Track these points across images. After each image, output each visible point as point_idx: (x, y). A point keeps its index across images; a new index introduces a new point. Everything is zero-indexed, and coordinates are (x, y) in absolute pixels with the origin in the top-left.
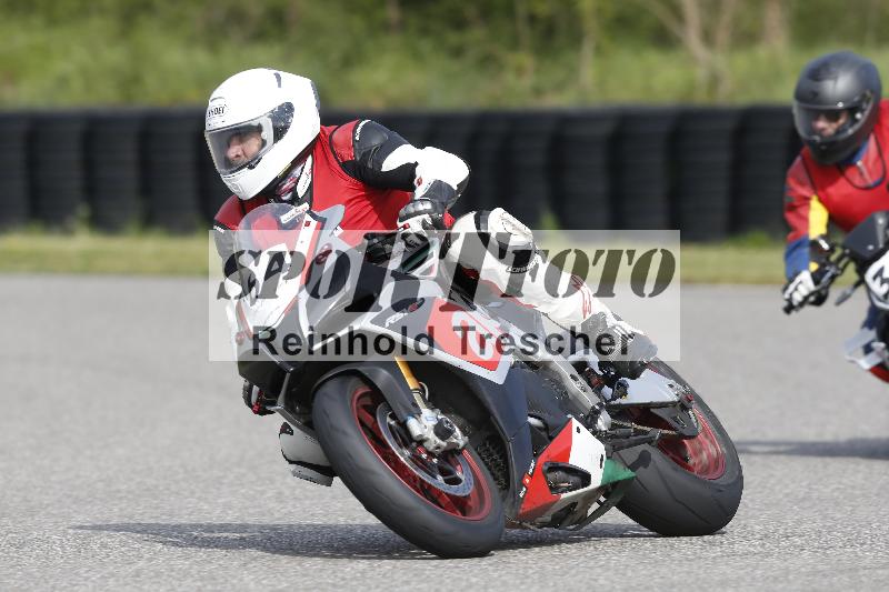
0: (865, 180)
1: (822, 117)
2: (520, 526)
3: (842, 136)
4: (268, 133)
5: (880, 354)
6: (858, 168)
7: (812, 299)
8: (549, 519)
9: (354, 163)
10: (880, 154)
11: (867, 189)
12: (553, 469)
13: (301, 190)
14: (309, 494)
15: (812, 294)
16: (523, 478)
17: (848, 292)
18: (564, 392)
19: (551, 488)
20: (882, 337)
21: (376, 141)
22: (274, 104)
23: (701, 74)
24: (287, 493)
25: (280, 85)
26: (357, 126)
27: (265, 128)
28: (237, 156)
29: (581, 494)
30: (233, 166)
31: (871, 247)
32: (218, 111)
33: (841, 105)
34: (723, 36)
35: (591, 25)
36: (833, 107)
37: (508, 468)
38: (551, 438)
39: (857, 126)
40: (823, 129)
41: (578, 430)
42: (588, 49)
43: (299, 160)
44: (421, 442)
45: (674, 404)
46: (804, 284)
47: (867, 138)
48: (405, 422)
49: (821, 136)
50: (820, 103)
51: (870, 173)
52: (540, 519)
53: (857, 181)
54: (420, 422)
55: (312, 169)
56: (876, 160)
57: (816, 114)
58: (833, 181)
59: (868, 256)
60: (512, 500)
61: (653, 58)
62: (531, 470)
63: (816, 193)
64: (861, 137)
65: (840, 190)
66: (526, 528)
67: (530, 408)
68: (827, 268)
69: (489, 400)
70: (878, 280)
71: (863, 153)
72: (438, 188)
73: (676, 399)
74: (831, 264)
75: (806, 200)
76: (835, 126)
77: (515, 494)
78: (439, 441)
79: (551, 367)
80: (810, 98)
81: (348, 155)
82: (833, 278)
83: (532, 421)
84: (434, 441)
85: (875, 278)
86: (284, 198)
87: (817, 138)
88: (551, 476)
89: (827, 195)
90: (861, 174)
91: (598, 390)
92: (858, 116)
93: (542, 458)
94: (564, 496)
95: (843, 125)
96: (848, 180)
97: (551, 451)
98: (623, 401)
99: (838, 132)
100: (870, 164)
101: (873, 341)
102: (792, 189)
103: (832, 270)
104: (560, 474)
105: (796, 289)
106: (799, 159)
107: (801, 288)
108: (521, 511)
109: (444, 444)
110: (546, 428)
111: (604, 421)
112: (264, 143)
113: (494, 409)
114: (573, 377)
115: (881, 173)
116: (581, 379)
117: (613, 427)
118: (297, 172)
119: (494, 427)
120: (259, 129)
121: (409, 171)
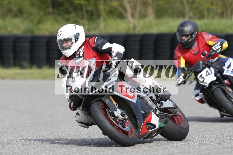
0: (194, 52)
1: (184, 36)
2: (140, 138)
3: (189, 41)
4: (73, 40)
5: (201, 96)
6: (193, 49)
7: (183, 83)
8: (146, 136)
9: (95, 47)
10: (198, 45)
11: (195, 54)
12: (148, 124)
13: (81, 54)
14: (30, 136)
15: (183, 81)
16: (141, 126)
17: (192, 80)
18: (148, 105)
19: (147, 129)
20: (201, 92)
21: (100, 42)
22: (75, 33)
23: (131, 25)
24: (24, 135)
25: (76, 28)
26: (95, 38)
27: (73, 39)
28: (65, 46)
29: (153, 130)
30: (64, 49)
31: (199, 69)
32: (61, 35)
33: (188, 33)
34: (137, 16)
35: (103, 13)
36: (186, 34)
37: (137, 124)
38: (147, 116)
39: (193, 39)
40: (184, 39)
41: (153, 114)
42: (102, 19)
43: (81, 47)
44: (117, 117)
45: (173, 108)
46: (181, 79)
47: (195, 42)
48: (114, 112)
49: (184, 41)
50: (184, 32)
51: (196, 50)
52: (144, 137)
53: (193, 52)
54: (117, 112)
55: (84, 49)
56: (197, 47)
57: (183, 35)
58: (186, 52)
59: (198, 71)
60: (138, 132)
61: (119, 21)
62: (143, 124)
63: (182, 56)
64: (193, 41)
65: (188, 55)
66: (141, 139)
67: (142, 109)
68: (187, 75)
69: (133, 107)
70: (201, 77)
71: (194, 45)
72: (118, 54)
73: (173, 106)
74: (188, 74)
75: (180, 57)
76: (187, 38)
77: (139, 130)
78: (122, 117)
79: (145, 98)
80: (181, 31)
81: (93, 45)
82: (189, 77)
83: (142, 112)
84: (120, 117)
85: (200, 77)
86: (77, 56)
87: (183, 41)
88: (147, 126)
89: (185, 56)
90: (193, 51)
91: (156, 104)
92: (193, 36)
93: (145, 121)
94: (150, 131)
95: (190, 38)
96: (190, 52)
97: (147, 119)
98: (161, 107)
99: (188, 40)
100: (196, 48)
101: (199, 93)
102: (176, 55)
103: (188, 75)
104: (149, 125)
105: (179, 80)
106: (177, 47)
107: (180, 80)
108: (140, 135)
109: (123, 118)
110: (146, 114)
111: (158, 112)
112: (72, 43)
113: (134, 109)
114: (150, 101)
115: (199, 50)
116: (152, 102)
117: (160, 113)
118: (80, 50)
119: (134, 114)
120: (71, 39)
121: (110, 49)
